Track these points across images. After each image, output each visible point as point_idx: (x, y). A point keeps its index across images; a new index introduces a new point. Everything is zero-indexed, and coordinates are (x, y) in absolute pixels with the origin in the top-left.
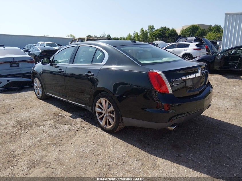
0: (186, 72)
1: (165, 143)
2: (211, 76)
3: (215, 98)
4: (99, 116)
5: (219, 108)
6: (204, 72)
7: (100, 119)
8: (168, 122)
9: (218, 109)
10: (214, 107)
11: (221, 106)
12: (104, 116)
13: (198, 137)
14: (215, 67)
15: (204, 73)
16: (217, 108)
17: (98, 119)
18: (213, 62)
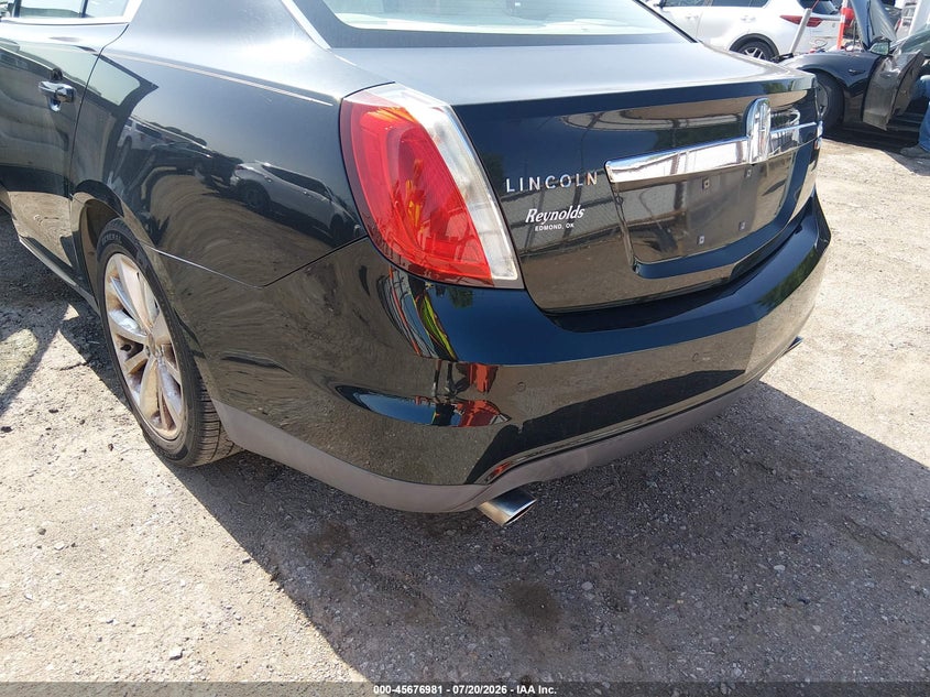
0: (676, 123)
1: (478, 568)
2: (841, 153)
3: (840, 273)
4: (130, 356)
5: (850, 336)
6: (794, 130)
7: (131, 373)
8: (471, 481)
9: (841, 344)
10: (822, 332)
11: (857, 329)
12: (146, 361)
13: (686, 533)
14: (866, 111)
15: (796, 137)
16: (835, 337)
17: (125, 373)
18: (863, 87)
